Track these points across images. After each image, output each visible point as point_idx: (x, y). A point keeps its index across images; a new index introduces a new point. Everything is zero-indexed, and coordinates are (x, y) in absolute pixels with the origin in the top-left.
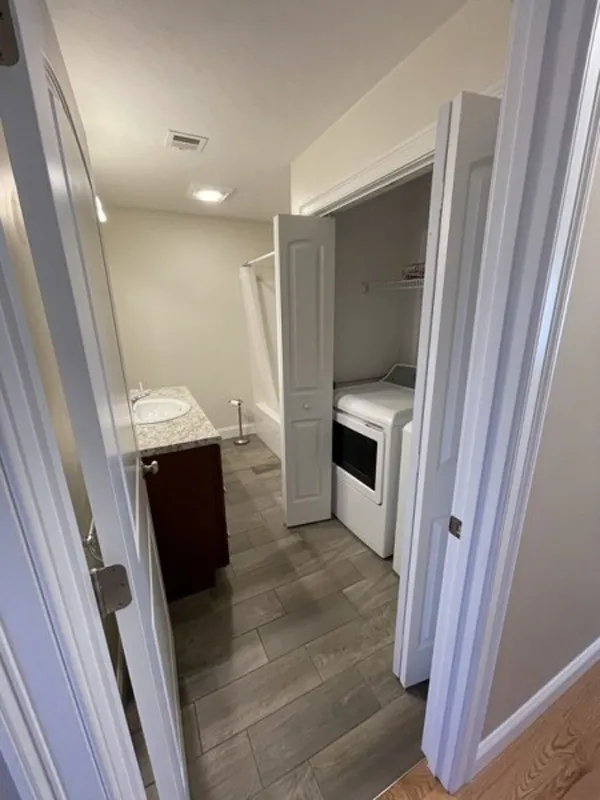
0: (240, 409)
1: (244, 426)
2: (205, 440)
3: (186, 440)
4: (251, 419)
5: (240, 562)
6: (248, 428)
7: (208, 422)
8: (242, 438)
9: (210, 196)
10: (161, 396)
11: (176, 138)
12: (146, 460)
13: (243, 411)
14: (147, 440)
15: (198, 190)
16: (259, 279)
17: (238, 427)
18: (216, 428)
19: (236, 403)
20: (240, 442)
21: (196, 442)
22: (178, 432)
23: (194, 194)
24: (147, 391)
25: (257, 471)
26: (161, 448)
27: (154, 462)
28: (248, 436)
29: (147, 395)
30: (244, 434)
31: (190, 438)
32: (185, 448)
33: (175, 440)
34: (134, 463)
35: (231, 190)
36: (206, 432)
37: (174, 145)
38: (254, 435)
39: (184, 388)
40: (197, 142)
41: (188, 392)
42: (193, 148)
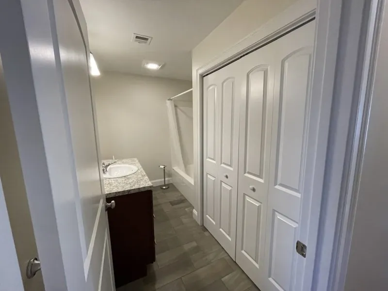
0: (164, 170)
1: (166, 179)
2: (144, 188)
3: (134, 188)
4: (170, 175)
5: (162, 259)
6: (169, 180)
7: (147, 177)
8: (165, 185)
9: (153, 66)
10: (123, 163)
11: (137, 37)
12: (108, 200)
13: (166, 171)
14: (112, 187)
15: (147, 63)
16: (176, 106)
17: (163, 179)
18: (150, 180)
19: (163, 167)
20: (164, 187)
21: (139, 189)
22: (129, 183)
23: (145, 66)
24: (116, 161)
25: (173, 203)
26: (119, 192)
27: (113, 201)
28: (168, 185)
29: (115, 162)
30: (166, 183)
31: (136, 187)
32: (132, 192)
33: (127, 188)
34: (99, 202)
35: (163, 63)
36: (145, 183)
37: (136, 41)
38: (172, 184)
39: (135, 159)
40: (147, 39)
41: (137, 161)
42: (146, 43)
